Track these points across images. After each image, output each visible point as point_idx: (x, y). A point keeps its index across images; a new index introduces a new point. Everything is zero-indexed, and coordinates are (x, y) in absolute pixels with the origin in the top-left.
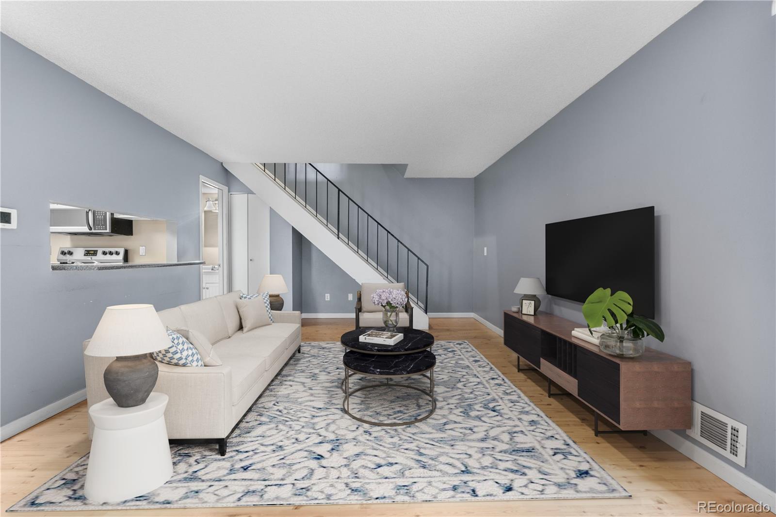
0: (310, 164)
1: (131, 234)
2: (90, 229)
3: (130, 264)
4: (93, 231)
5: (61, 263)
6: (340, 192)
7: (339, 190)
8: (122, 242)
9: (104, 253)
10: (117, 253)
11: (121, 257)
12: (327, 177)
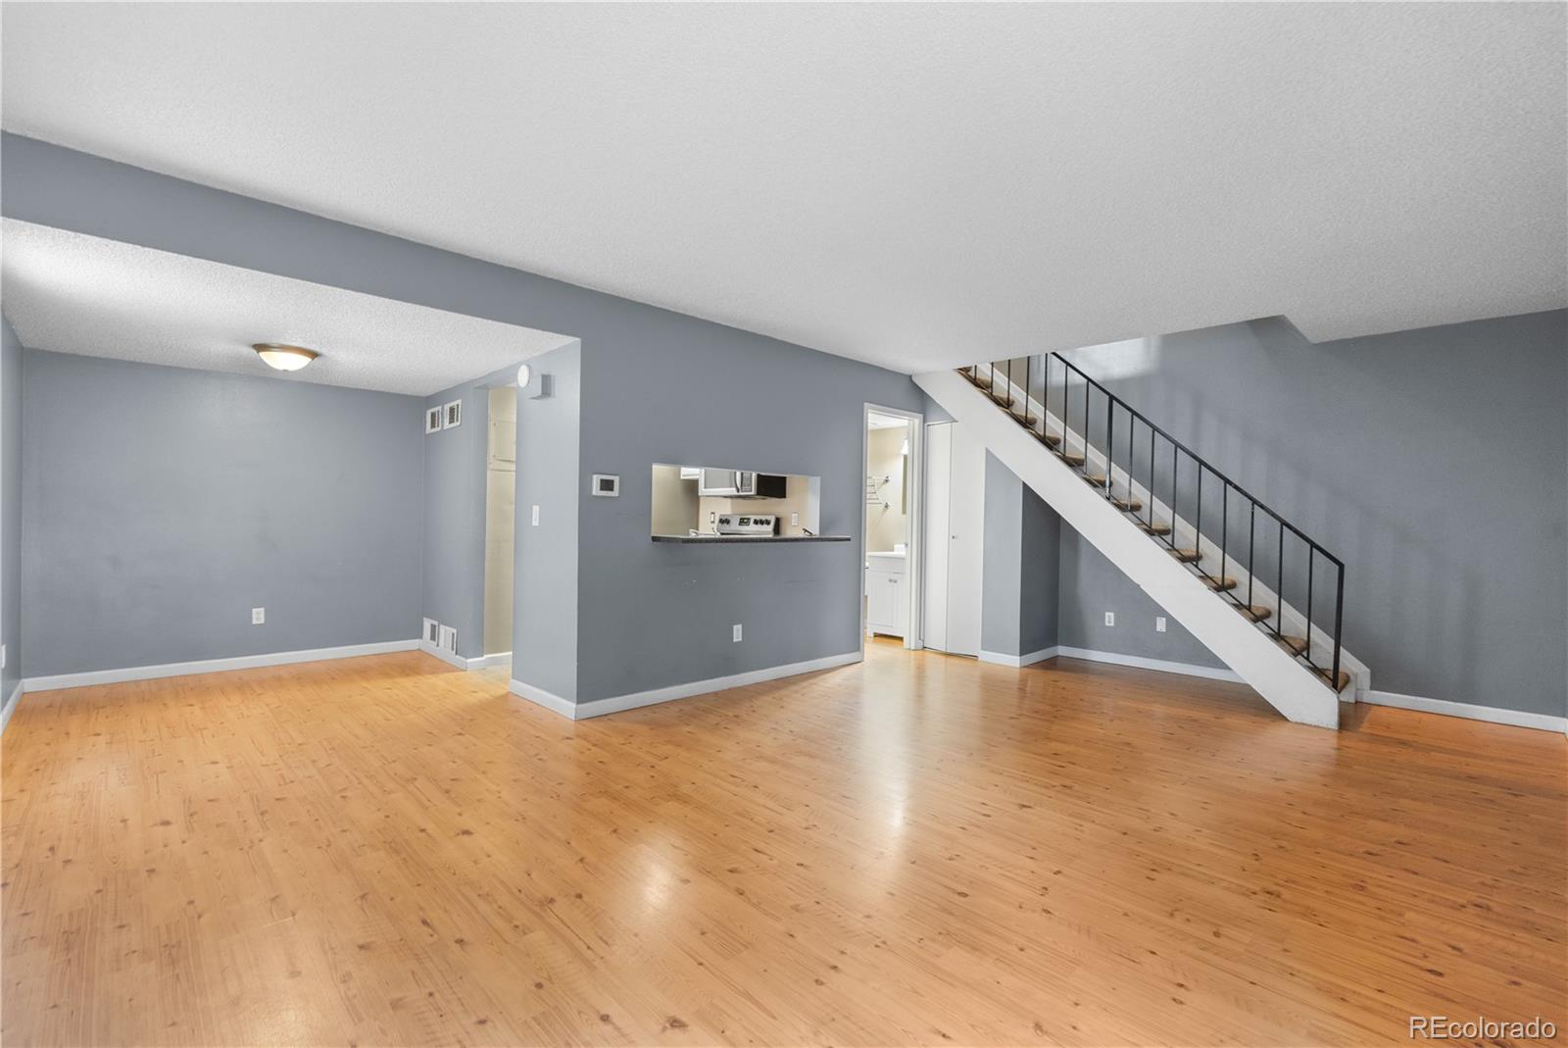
0: (1054, 354)
1: (784, 497)
2: (738, 491)
3: (782, 536)
4: (741, 493)
5: (722, 534)
6: (1114, 402)
7: (1112, 398)
8: (772, 507)
9: (756, 522)
10: (768, 523)
11: (770, 527)
12: (1087, 374)
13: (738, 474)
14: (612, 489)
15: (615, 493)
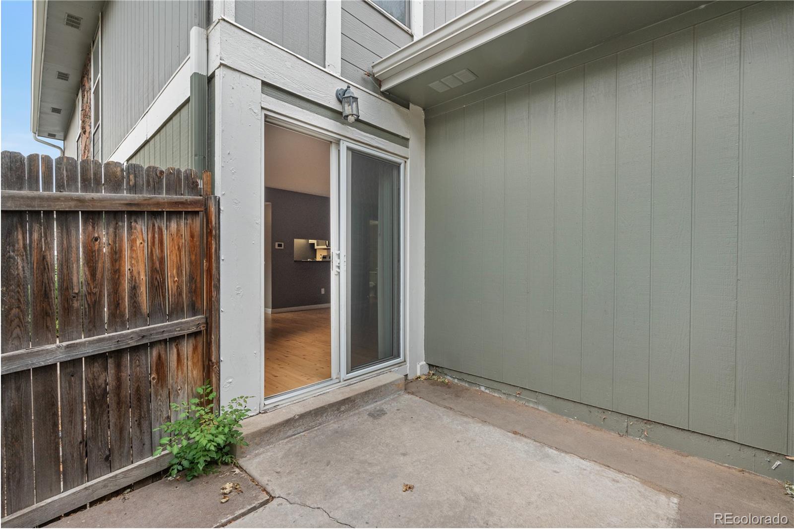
13: (327, 242)
14: (281, 247)
15: (283, 248)
